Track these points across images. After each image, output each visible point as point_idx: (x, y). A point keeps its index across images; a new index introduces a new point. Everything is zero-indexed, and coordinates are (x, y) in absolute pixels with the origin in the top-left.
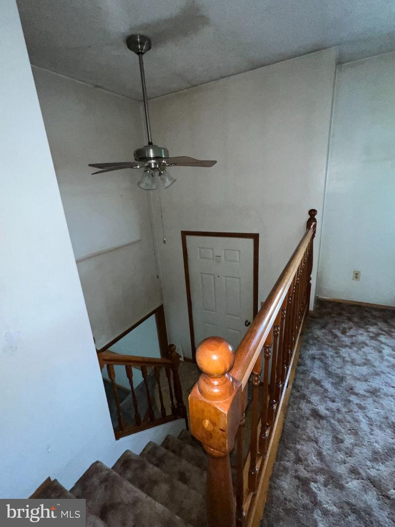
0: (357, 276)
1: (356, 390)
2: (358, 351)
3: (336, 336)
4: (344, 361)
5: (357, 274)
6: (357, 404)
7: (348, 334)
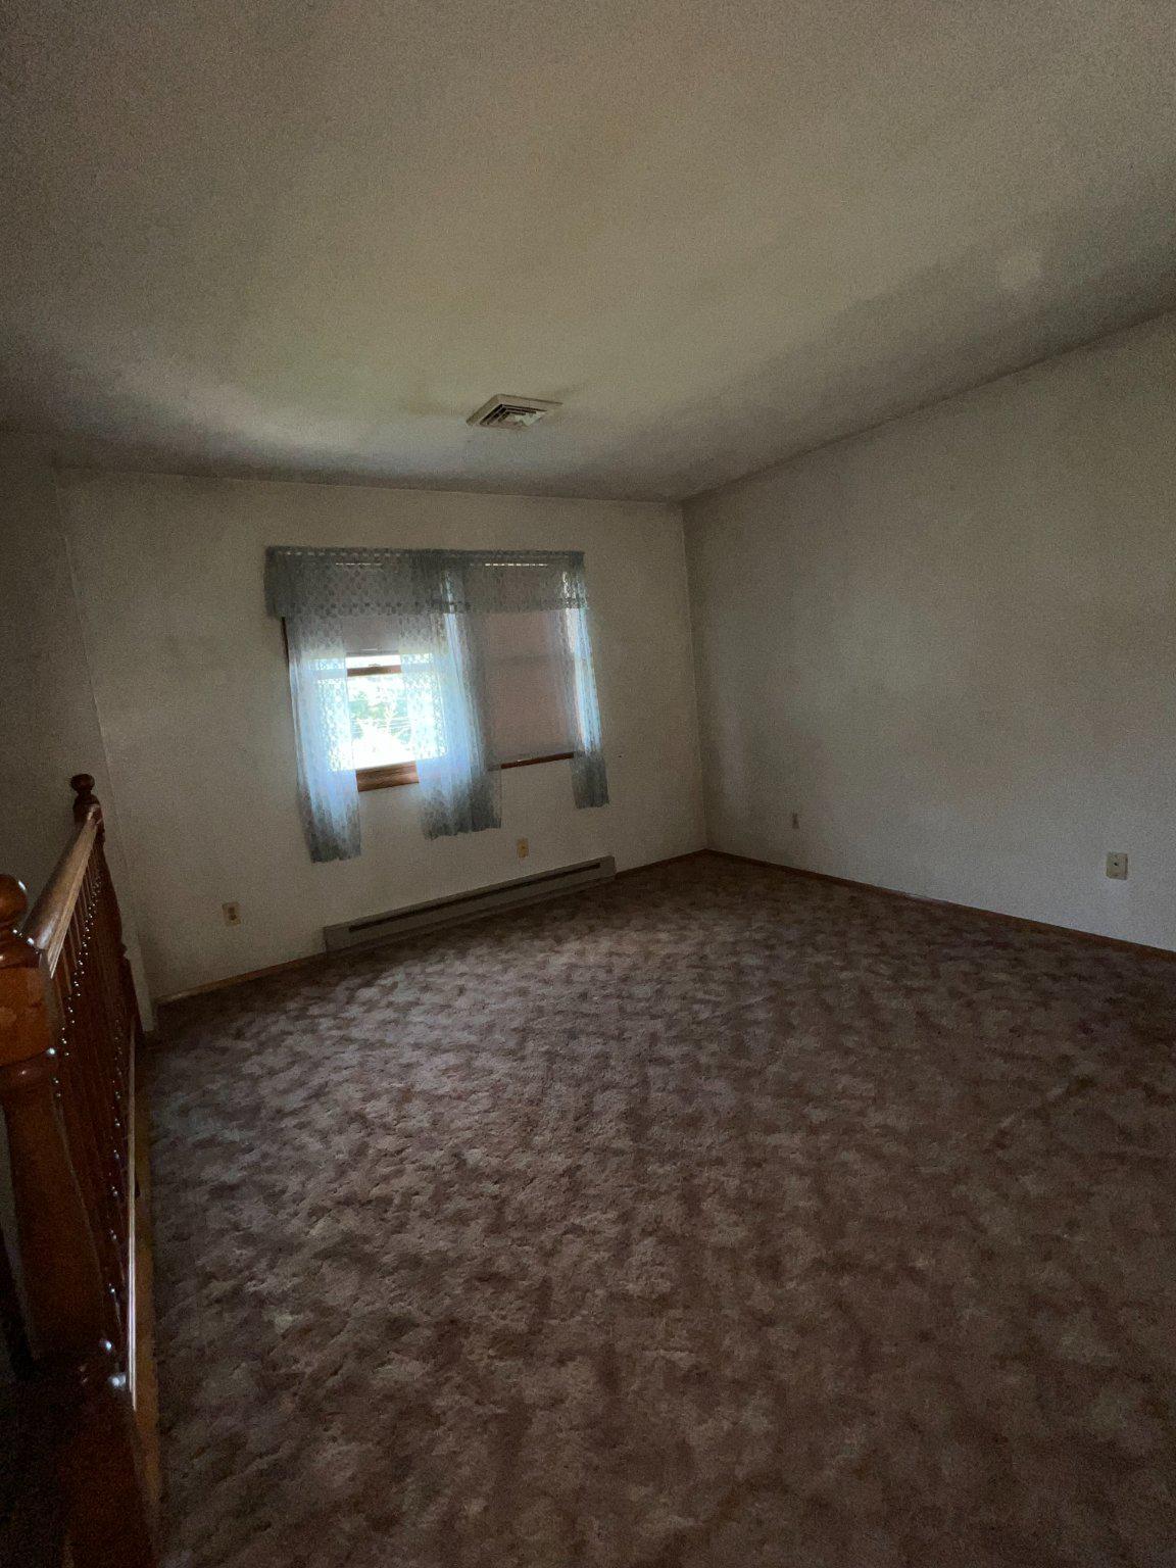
0: (232, 913)
1: (288, 1108)
2: (275, 1051)
3: (224, 1051)
4: (255, 1080)
5: (232, 910)
6: (294, 1127)
7: (248, 1035)
